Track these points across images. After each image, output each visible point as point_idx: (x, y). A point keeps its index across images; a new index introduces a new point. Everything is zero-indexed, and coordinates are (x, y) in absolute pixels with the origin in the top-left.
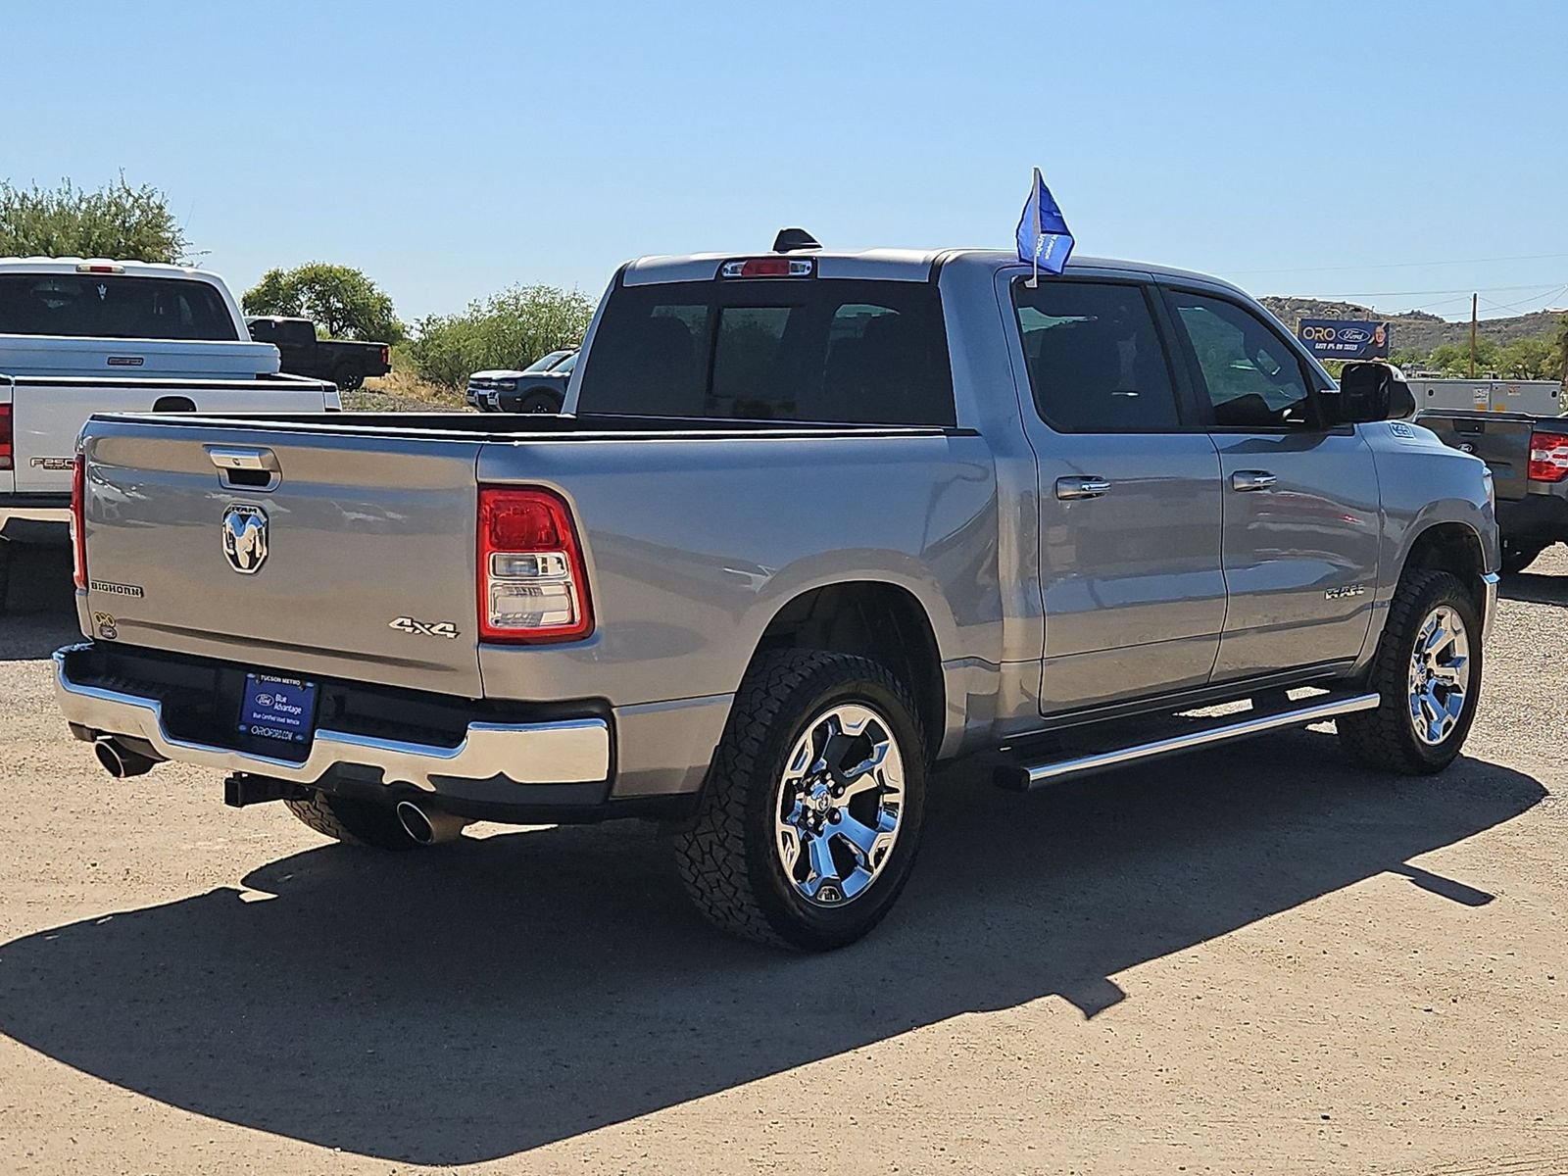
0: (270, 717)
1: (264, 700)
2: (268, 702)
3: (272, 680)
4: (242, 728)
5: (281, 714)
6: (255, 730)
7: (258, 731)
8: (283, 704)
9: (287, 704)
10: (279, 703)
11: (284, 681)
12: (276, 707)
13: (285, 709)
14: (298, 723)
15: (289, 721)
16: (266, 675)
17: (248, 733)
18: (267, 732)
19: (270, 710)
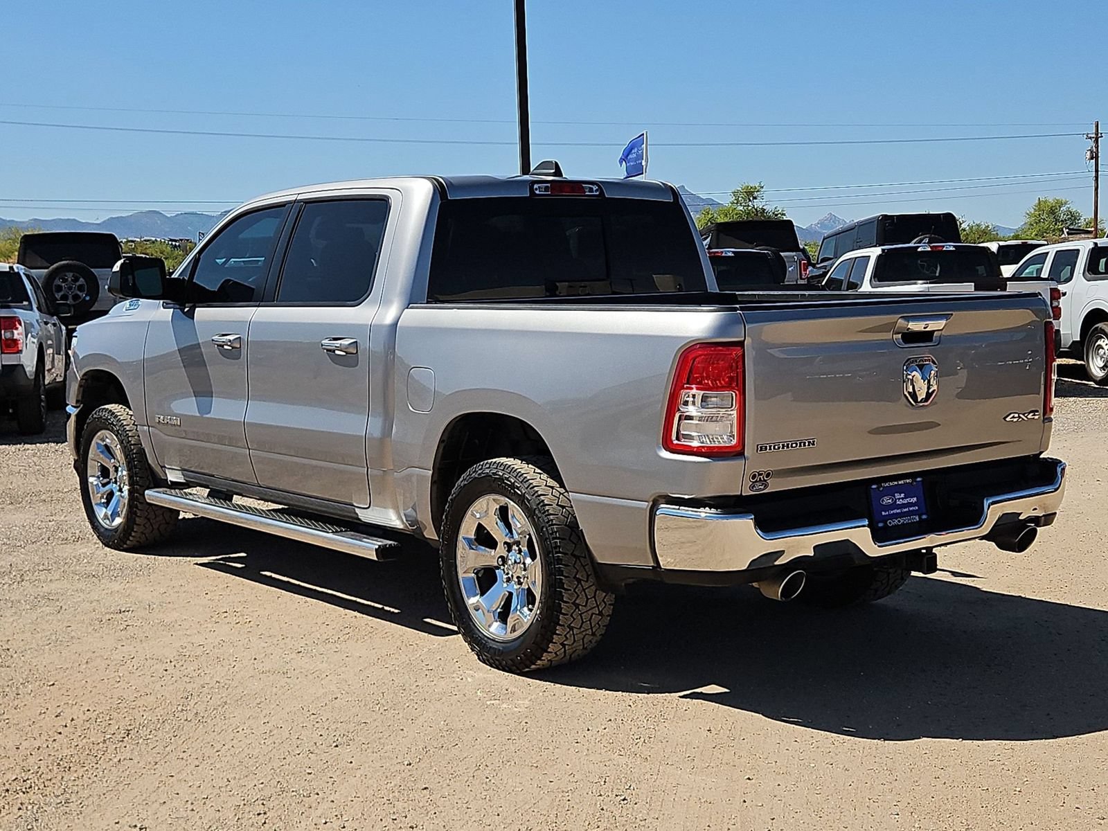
0: (895, 511)
1: (887, 500)
2: (890, 501)
3: (891, 484)
4: (881, 525)
5: (904, 506)
6: (890, 523)
7: (891, 523)
8: (902, 499)
9: (905, 497)
10: (899, 499)
11: (900, 483)
12: (898, 503)
13: (906, 502)
14: (917, 508)
15: (911, 509)
16: (885, 482)
17: (886, 527)
18: (899, 521)
19: (894, 506)
